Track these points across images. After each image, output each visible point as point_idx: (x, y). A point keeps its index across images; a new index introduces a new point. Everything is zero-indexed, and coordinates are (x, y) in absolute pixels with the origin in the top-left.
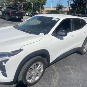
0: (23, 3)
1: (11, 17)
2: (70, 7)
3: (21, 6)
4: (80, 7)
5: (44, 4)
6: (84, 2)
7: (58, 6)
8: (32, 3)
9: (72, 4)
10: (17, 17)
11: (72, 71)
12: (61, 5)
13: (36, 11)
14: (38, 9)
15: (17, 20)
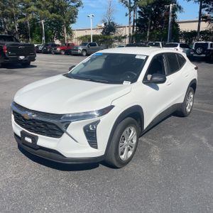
0: (19, 21)
1: (8, 59)
2: (133, 26)
3: (14, 28)
4: (155, 25)
5: (73, 22)
6: (163, 15)
7: (105, 24)
8: (43, 21)
9: (137, 20)
10: (22, 57)
11: (177, 142)
12: (113, 23)
13: (52, 39)
14: (59, 34)
15: (20, 64)
